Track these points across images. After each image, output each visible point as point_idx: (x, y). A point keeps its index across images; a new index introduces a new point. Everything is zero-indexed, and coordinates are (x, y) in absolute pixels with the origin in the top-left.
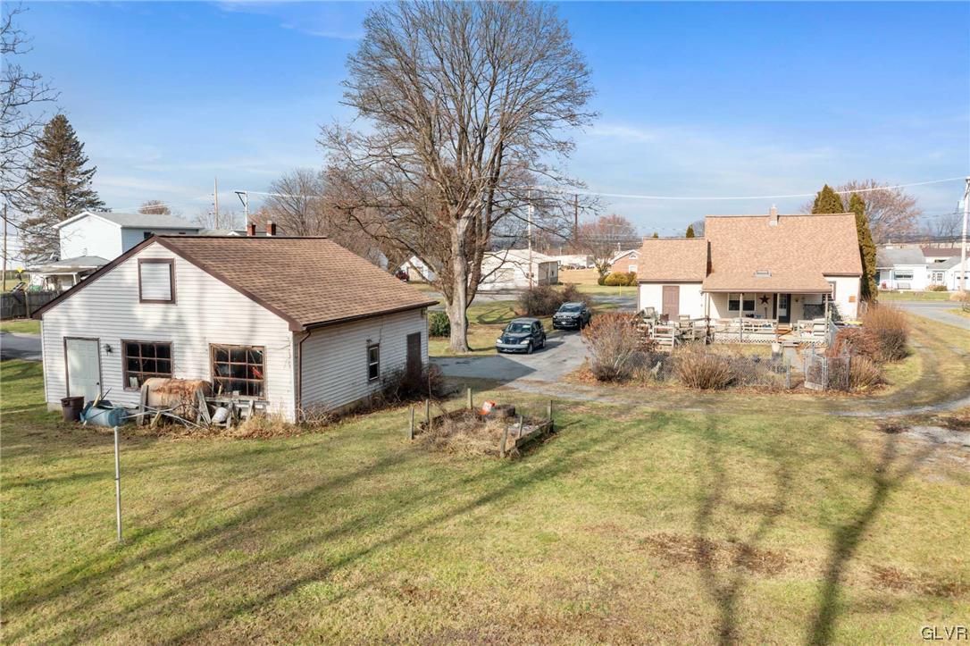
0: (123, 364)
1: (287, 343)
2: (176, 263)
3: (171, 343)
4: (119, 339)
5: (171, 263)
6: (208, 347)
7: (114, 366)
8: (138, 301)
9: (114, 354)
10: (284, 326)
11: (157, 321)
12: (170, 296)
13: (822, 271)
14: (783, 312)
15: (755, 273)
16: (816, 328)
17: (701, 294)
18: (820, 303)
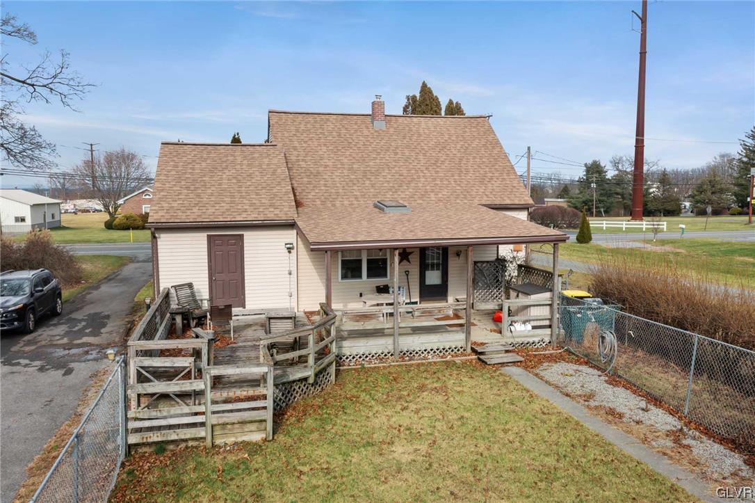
13: (476, 202)
14: (433, 278)
15: (380, 207)
16: (534, 312)
17: (290, 250)
18: (493, 258)
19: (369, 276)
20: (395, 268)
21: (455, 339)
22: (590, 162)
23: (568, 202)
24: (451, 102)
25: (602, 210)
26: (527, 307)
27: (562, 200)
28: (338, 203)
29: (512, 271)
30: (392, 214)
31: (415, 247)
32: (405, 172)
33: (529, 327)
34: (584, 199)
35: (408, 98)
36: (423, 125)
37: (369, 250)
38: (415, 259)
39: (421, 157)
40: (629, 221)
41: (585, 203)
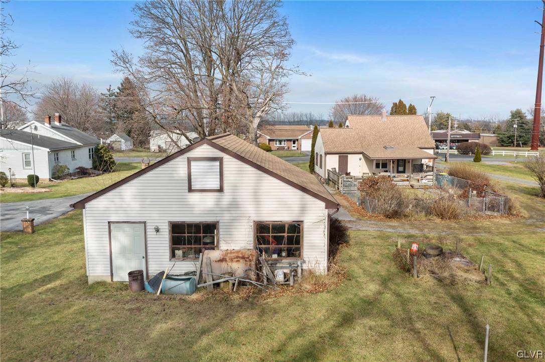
0: (170, 240)
1: (324, 218)
2: (225, 160)
3: (218, 222)
4: (167, 221)
5: (220, 160)
6: (252, 224)
7: (161, 243)
8: (187, 191)
9: (160, 233)
10: (321, 206)
11: (210, 206)
12: (219, 186)
13: (416, 146)
14: (401, 169)
15: (385, 148)
16: (428, 177)
17: (360, 160)
18: (420, 164)
19: (382, 167)
20: (391, 166)
21: (407, 183)
22: (514, 110)
23: (497, 137)
24: (411, 105)
25: (521, 143)
26: (427, 176)
27: (493, 135)
28: (372, 146)
29: (425, 167)
30: (389, 150)
31: (395, 159)
32: (393, 136)
33: (427, 181)
34: (509, 135)
35: (394, 104)
36: (399, 119)
37: (382, 160)
38: (396, 163)
39: (398, 131)
40: (529, 151)
41: (509, 137)
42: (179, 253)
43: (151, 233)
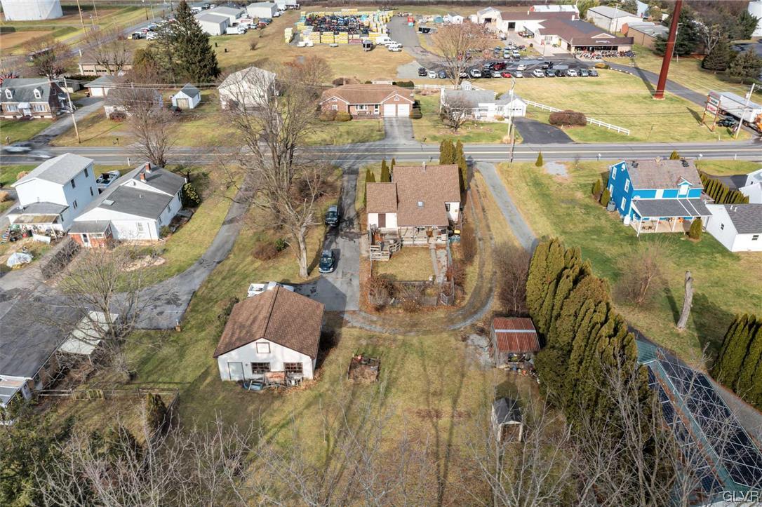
0: (252, 369)
1: (311, 361)
3: (269, 362)
4: (250, 362)
5: (268, 343)
6: (283, 363)
7: (249, 369)
8: (256, 353)
9: (248, 366)
11: (266, 358)
12: (269, 352)
13: (444, 201)
28: (408, 201)
39: (434, 184)
42: (255, 372)
43: (244, 366)
